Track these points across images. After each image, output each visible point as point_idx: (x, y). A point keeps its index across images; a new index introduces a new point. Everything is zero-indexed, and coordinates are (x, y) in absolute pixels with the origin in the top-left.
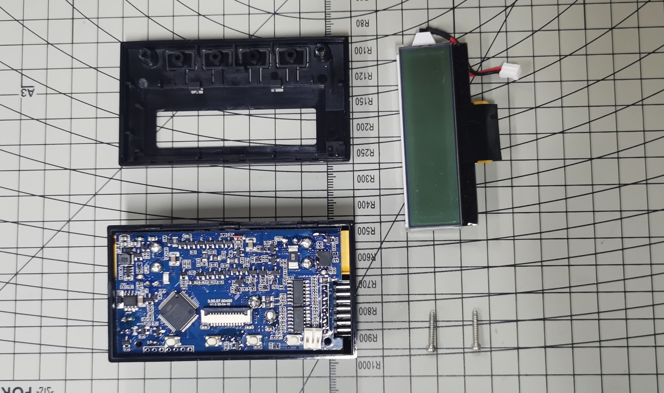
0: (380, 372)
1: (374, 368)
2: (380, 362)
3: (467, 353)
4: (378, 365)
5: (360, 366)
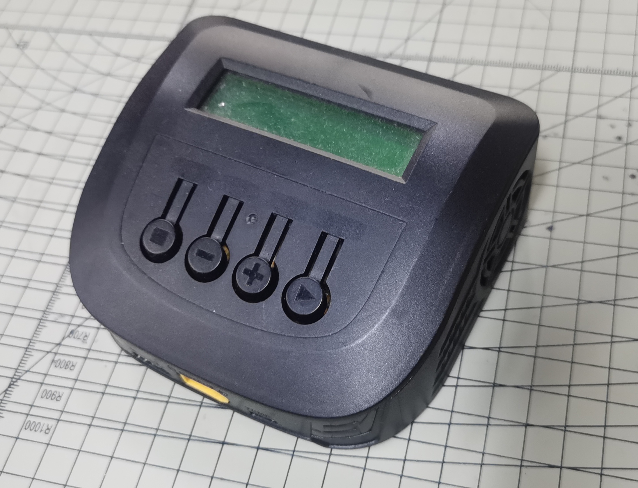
0: (45, 439)
1: (42, 432)
2: (52, 426)
3: (159, 435)
4: (48, 429)
5: (27, 426)
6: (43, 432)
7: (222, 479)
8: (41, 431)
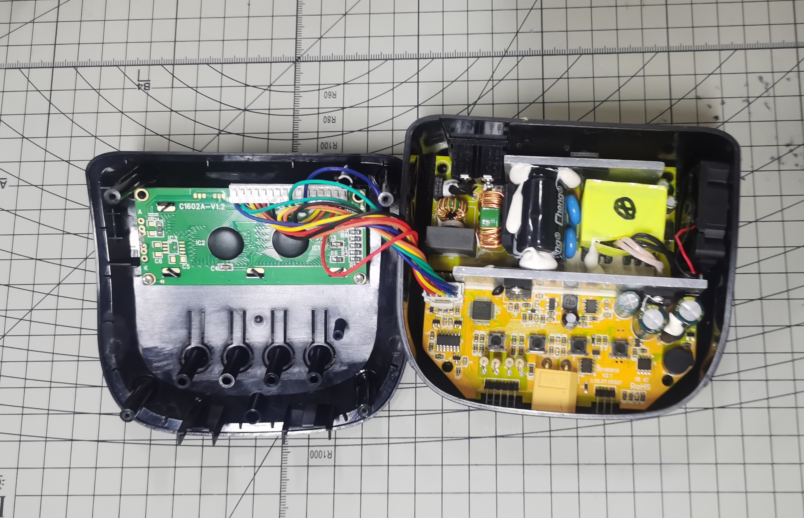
0: (331, 462)
2: (332, 452)
3: (418, 442)
4: (329, 454)
5: (312, 455)
6: (327, 457)
7: (476, 465)
8: (325, 457)
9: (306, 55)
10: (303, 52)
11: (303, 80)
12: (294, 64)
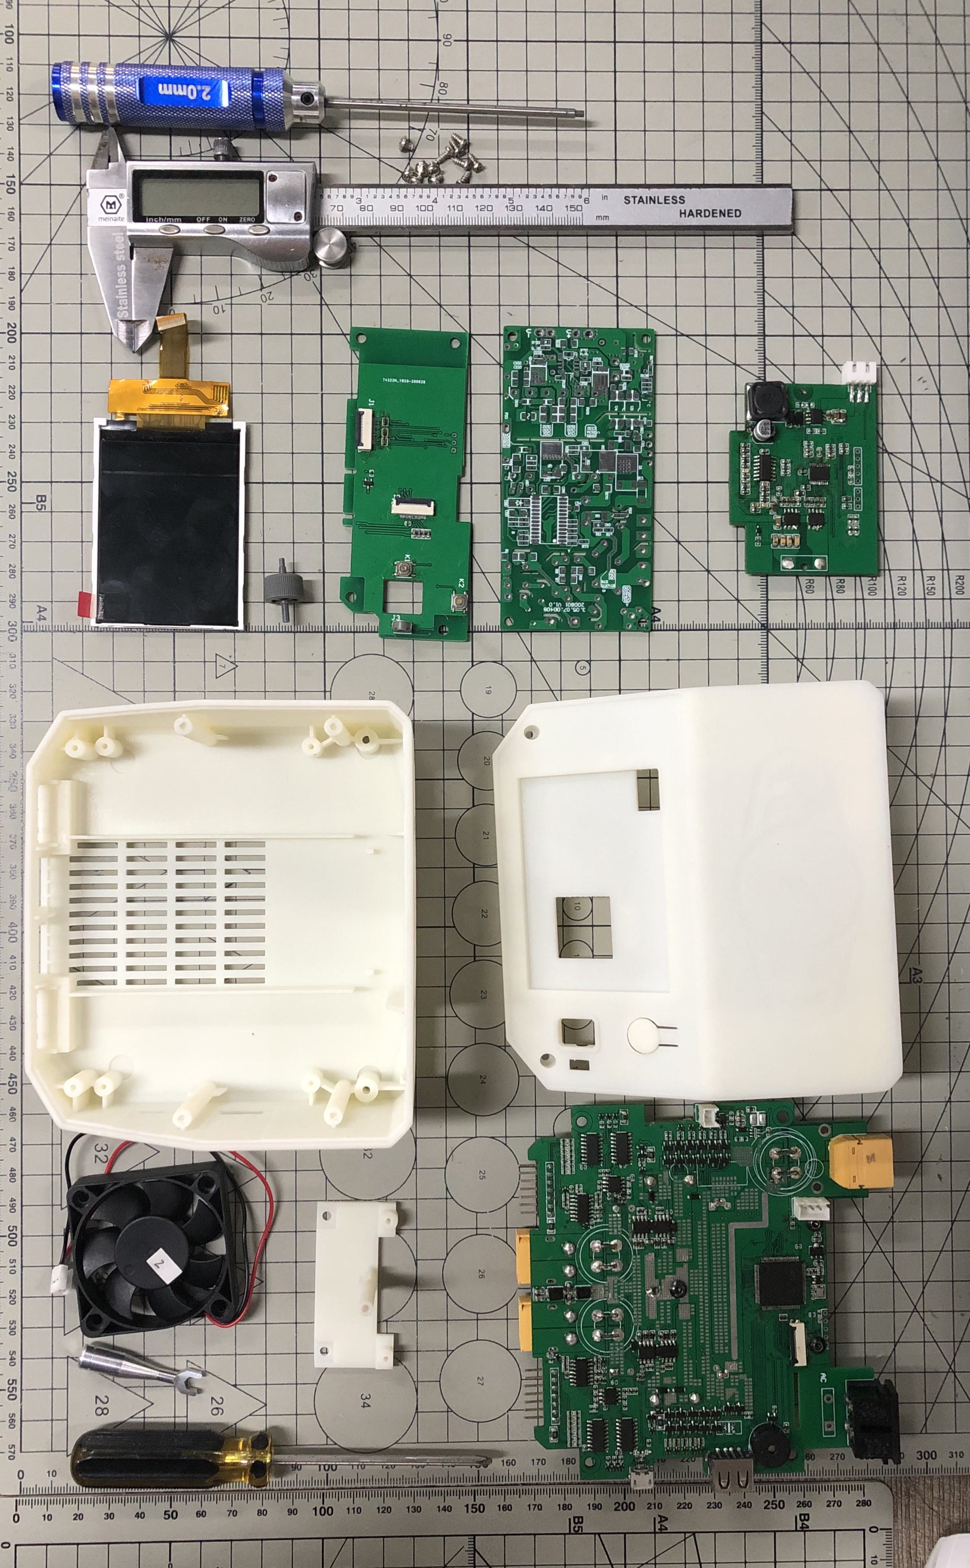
9: (759, 618)
10: (756, 622)
11: (790, 620)
12: (771, 631)
